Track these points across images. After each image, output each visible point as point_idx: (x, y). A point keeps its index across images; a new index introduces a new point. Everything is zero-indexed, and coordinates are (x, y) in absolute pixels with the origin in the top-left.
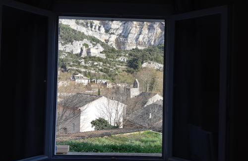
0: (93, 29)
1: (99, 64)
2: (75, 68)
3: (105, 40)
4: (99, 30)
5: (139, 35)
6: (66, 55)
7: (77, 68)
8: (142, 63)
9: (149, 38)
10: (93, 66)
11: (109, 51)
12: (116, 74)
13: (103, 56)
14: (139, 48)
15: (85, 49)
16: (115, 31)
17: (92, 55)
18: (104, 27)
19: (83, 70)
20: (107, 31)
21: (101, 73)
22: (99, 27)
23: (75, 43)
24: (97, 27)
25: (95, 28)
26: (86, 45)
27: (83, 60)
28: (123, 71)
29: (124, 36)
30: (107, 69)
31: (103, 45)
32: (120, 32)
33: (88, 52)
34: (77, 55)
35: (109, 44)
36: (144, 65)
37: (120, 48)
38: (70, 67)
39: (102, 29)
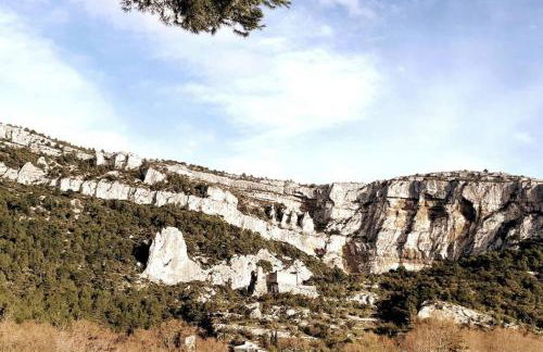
0: (284, 223)
1: (301, 313)
2: (235, 326)
3: (316, 251)
4: (299, 224)
5: (407, 232)
6: (214, 293)
7: (241, 327)
8: (419, 308)
9: (433, 240)
10: (284, 318)
11: (325, 278)
12: (348, 341)
13: (311, 292)
14: (409, 267)
15: (261, 275)
16: (340, 226)
17: (282, 289)
18: (312, 216)
19: (257, 331)
20: (320, 227)
21: (307, 339)
22: (300, 218)
23: (238, 261)
24: (294, 219)
25: (288, 221)
26: (265, 265)
27: (258, 304)
28: (367, 330)
29: (364, 237)
30: (322, 327)
31: (309, 262)
32: (355, 226)
33: (272, 282)
34: (241, 291)
35: (326, 259)
36: (425, 313)
37: (355, 270)
38: (222, 326)
39: (308, 223)
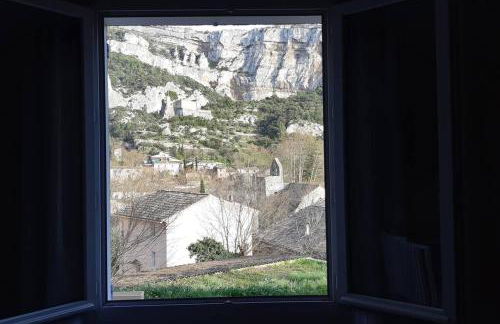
0: (185, 62)
1: (201, 131)
2: (151, 141)
3: (211, 83)
4: (197, 62)
5: (279, 69)
6: (133, 116)
7: (156, 142)
8: (287, 125)
9: (298, 75)
10: (188, 135)
11: (218, 104)
12: (235, 150)
13: (208, 115)
14: (280, 95)
15: (170, 103)
16: (228, 64)
17: (186, 113)
18: (207, 56)
19: (168, 144)
20: (213, 64)
21: (206, 150)
22: (198, 57)
23: (150, 91)
24: (193, 58)
25: (189, 60)
26: (173, 95)
27: (168, 124)
28: (250, 143)
29: (247, 73)
30: (216, 141)
31: (205, 92)
32: (239, 64)
33: (178, 108)
34: (155, 115)
35: (218, 89)
36: (291, 129)
37: (240, 97)
38: (141, 141)
39: (204, 61)
